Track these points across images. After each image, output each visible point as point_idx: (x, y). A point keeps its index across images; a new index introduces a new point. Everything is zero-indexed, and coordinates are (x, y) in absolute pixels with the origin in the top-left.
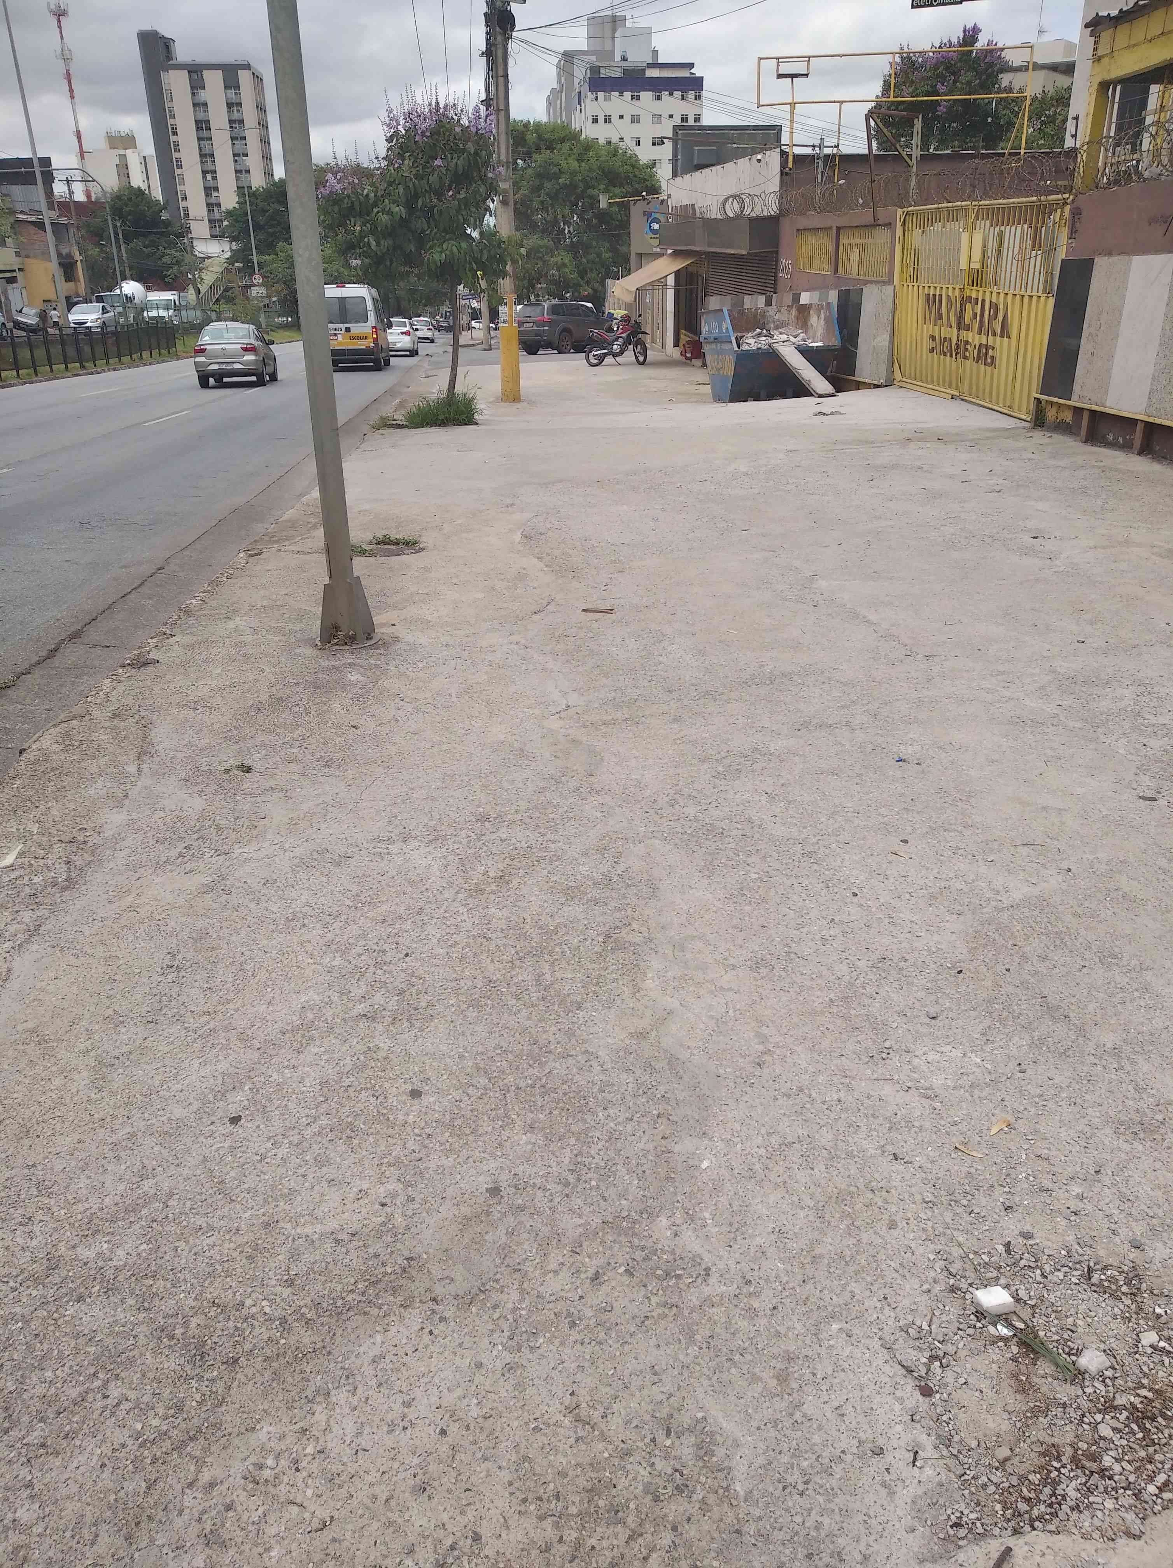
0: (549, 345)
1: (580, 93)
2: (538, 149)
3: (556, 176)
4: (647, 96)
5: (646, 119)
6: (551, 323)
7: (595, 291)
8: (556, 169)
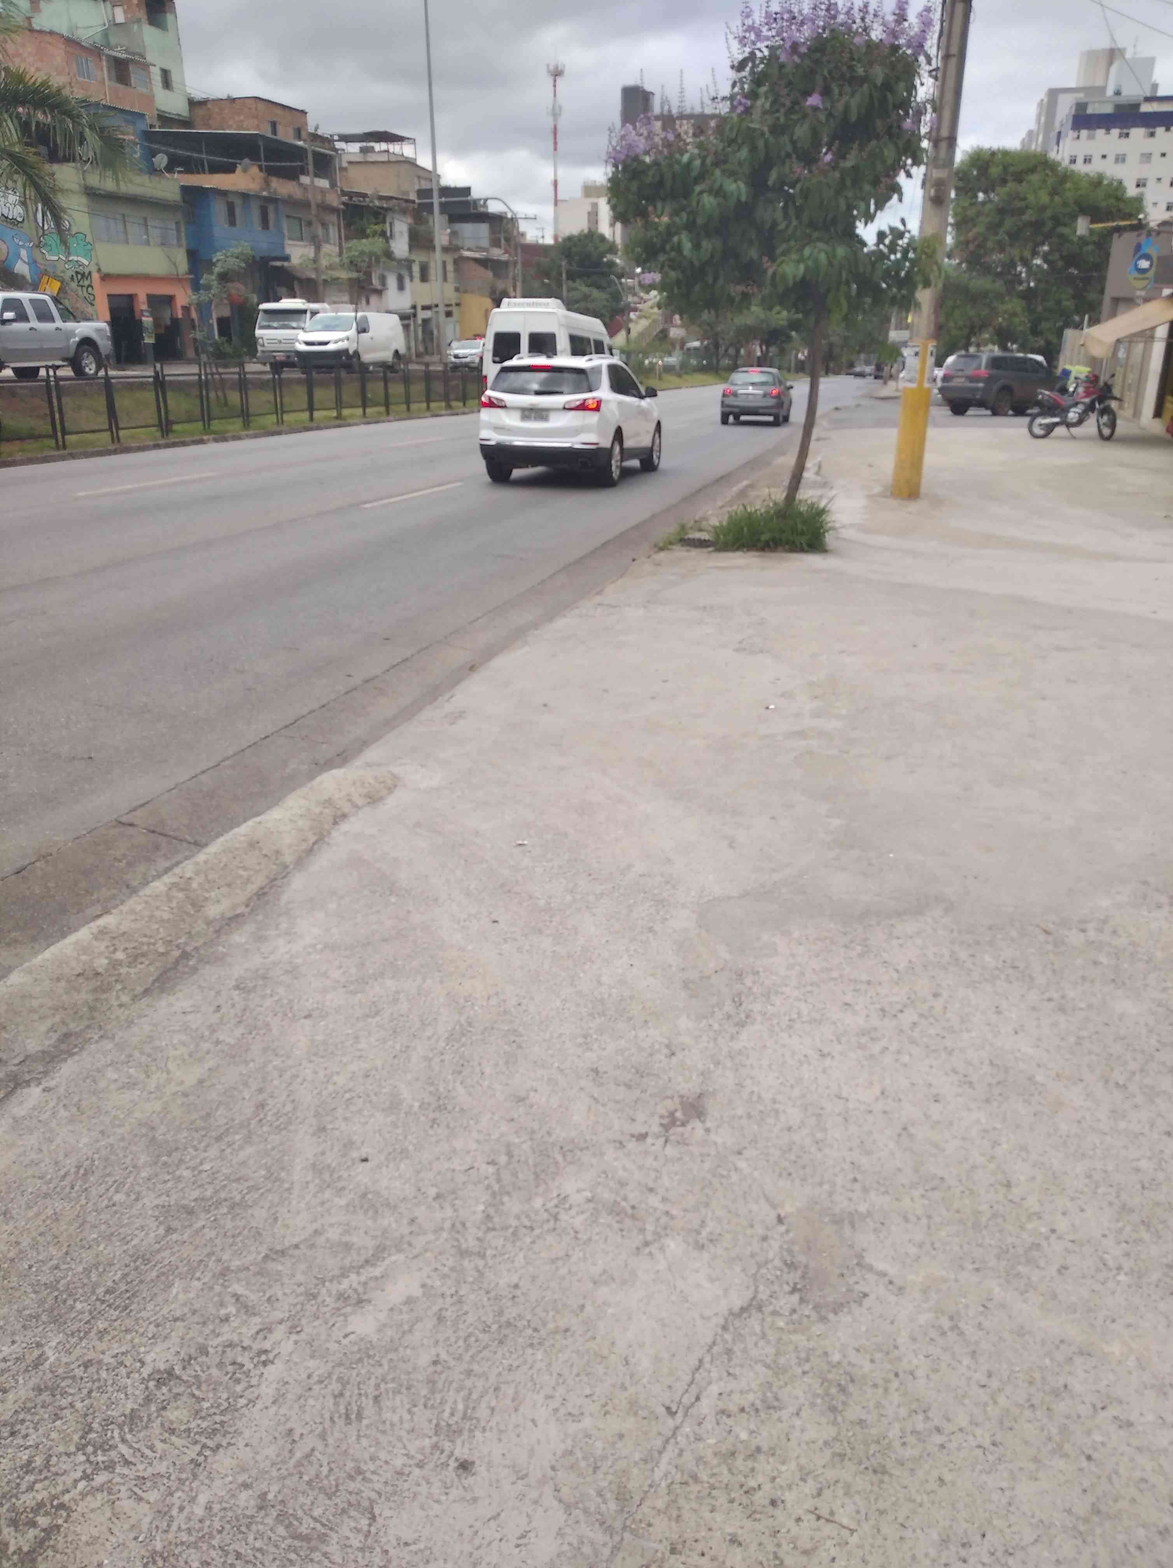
0: (981, 404)
1: (1059, 133)
2: (1004, 182)
3: (1021, 211)
4: (1138, 133)
5: (1133, 159)
6: (989, 380)
7: (1048, 343)
8: (1022, 204)
